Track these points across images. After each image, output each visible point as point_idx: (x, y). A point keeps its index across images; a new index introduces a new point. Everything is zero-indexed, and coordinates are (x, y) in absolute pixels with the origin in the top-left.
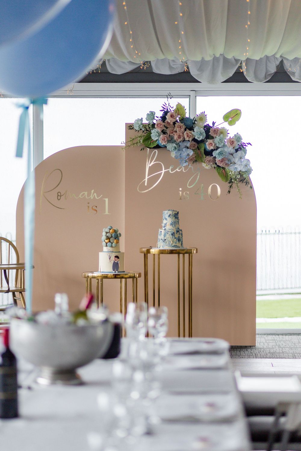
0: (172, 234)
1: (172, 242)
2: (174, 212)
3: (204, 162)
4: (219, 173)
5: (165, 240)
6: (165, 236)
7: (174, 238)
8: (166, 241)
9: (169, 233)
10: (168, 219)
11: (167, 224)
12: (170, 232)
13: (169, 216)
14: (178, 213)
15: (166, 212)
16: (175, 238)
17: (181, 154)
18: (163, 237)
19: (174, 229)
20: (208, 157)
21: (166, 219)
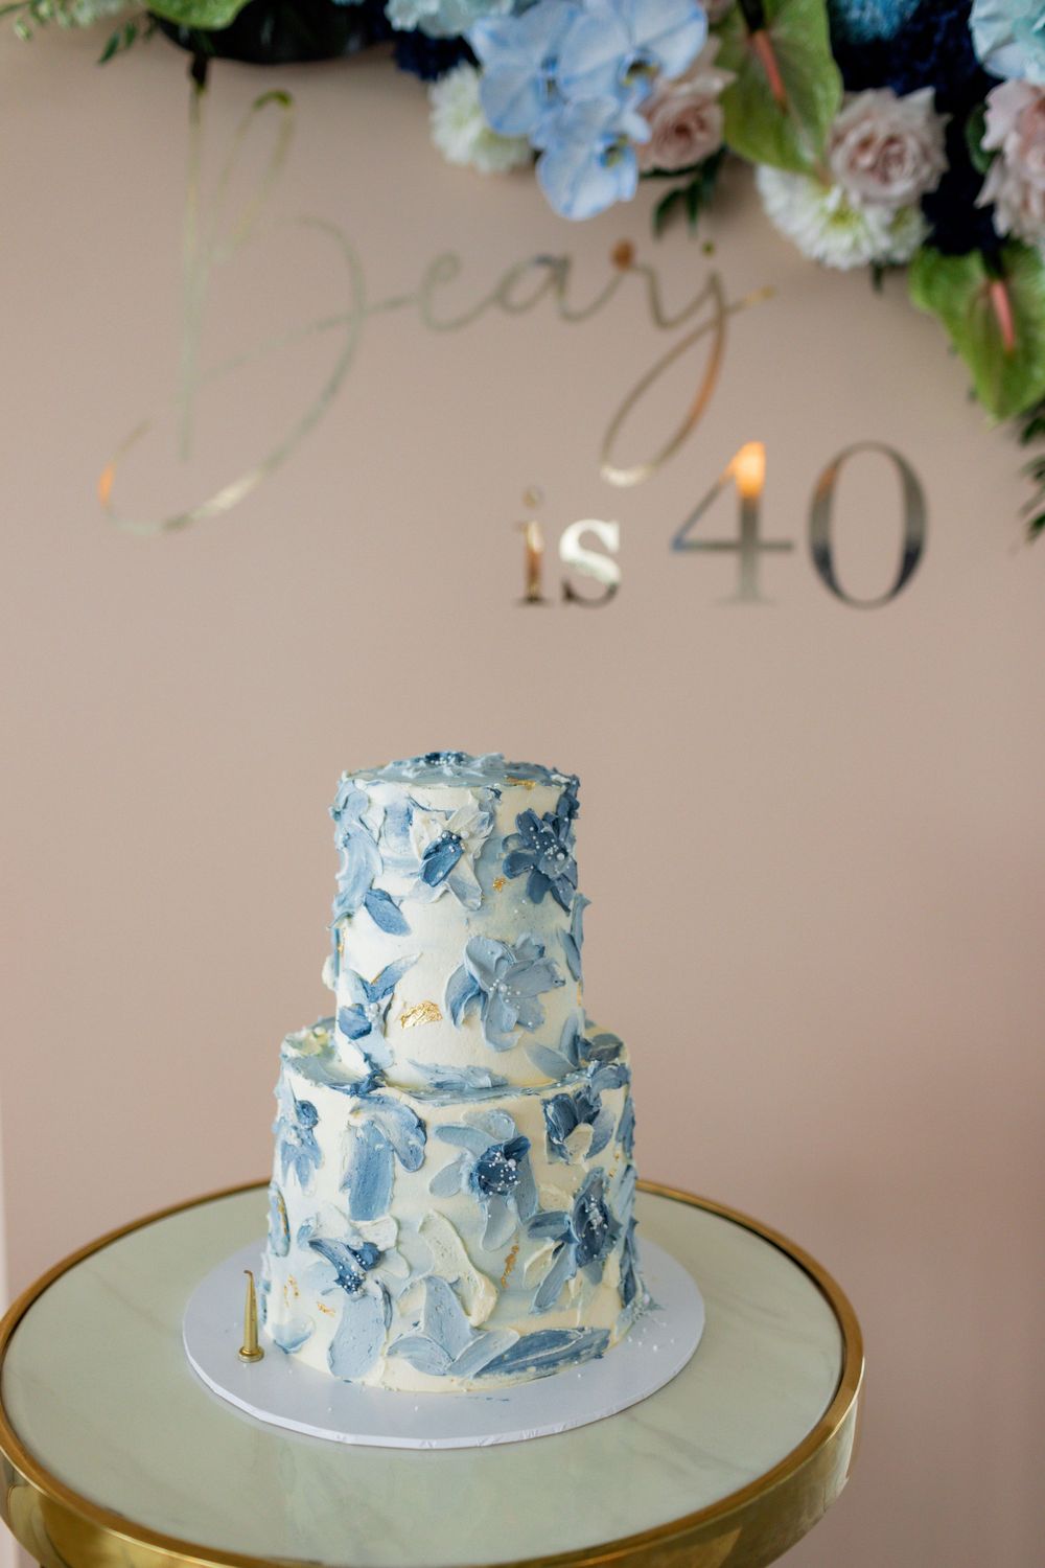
0: (487, 1178)
1: (482, 1298)
2: (516, 801)
3: (822, 177)
4: (950, 315)
5: (373, 1257)
6: (367, 1189)
7: (512, 1222)
8: (393, 1272)
9: (441, 1155)
10: (411, 912)
11: (407, 993)
12: (446, 1132)
13: (436, 862)
14: (570, 806)
15: (383, 795)
16: (540, 1223)
17: (550, 62)
18: (344, 1200)
19: (520, 1067)
20: (868, 99)
21: (386, 913)
